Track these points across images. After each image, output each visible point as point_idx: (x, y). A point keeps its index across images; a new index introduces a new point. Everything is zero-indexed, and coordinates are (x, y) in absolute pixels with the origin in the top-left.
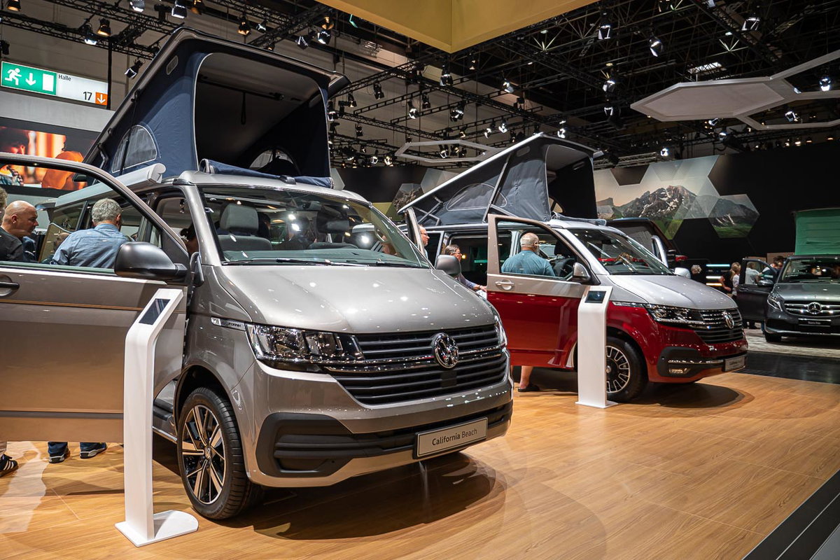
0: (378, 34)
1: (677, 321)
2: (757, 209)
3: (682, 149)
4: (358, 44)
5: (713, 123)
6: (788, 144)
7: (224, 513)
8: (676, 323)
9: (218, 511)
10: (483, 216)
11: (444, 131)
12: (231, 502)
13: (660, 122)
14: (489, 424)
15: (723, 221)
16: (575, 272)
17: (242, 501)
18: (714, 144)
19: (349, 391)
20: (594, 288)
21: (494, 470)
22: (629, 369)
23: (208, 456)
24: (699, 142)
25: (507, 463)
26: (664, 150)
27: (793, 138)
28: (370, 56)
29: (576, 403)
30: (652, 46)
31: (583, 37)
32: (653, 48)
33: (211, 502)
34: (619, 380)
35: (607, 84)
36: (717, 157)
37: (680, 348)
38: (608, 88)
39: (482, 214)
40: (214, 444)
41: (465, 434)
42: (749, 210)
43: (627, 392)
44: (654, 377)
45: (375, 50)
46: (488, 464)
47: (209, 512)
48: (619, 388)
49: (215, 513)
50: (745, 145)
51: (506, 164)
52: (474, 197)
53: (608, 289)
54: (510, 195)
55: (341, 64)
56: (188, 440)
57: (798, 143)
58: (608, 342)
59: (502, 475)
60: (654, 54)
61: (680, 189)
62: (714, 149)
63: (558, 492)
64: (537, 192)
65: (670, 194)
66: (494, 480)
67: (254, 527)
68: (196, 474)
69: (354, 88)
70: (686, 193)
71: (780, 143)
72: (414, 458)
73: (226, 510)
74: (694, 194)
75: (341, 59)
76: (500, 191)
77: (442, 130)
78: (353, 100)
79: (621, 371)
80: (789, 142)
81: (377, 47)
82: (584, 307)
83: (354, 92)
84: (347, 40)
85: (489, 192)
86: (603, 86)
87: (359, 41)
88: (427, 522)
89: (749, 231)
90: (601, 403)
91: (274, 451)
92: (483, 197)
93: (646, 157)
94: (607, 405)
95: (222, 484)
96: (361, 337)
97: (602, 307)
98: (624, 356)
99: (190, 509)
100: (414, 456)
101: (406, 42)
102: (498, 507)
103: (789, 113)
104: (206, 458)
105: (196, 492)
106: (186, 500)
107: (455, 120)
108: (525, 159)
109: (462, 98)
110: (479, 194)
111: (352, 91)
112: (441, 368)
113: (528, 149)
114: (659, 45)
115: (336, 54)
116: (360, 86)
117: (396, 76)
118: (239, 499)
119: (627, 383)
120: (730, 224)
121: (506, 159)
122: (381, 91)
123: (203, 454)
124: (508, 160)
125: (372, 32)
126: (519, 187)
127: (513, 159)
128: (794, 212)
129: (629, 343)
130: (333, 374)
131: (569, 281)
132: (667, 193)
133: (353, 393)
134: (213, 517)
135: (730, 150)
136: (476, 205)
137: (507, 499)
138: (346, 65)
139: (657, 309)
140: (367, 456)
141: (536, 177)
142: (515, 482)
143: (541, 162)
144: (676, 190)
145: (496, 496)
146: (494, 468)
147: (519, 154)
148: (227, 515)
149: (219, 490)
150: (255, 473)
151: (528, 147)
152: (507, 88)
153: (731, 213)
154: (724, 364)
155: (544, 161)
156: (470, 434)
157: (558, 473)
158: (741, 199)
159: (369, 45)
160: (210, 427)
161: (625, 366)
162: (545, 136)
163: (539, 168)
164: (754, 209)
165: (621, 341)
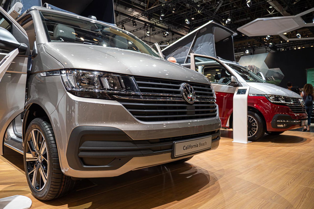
0: (133, 5)
1: (281, 102)
2: (283, 74)
3: (254, 50)
4: (125, 9)
5: (268, 38)
6: (295, 49)
7: (48, 197)
8: (280, 103)
9: (44, 195)
10: (184, 61)
11: (160, 43)
12: (52, 189)
13: (248, 36)
14: (212, 140)
15: (270, 79)
16: (232, 80)
17: (60, 189)
18: (266, 49)
19: (130, 112)
20: (240, 88)
21: (207, 171)
22: (257, 126)
23: (40, 161)
24: (261, 47)
25: (212, 167)
26: (247, 51)
27: (297, 46)
28: (130, 14)
29: (232, 142)
30: (248, 2)
31: (214, 8)
32: (248, 3)
33: (41, 190)
34: (252, 131)
35: (227, 20)
36: (267, 53)
37: (282, 115)
38: (228, 22)
39: (184, 60)
40: (42, 153)
41: (201, 145)
42: (280, 74)
43: (256, 136)
44: (270, 128)
45: (132, 12)
46: (203, 167)
47: (40, 196)
48: (251, 135)
49: (43, 196)
50: (278, 49)
51: (196, 36)
52: (180, 53)
53: (248, 88)
54: (197, 51)
55: (119, 17)
56: (29, 152)
57: (299, 48)
58: (248, 114)
59: (212, 173)
60: (248, 6)
61: (253, 66)
62: (266, 50)
63: (248, 181)
64: (210, 48)
65: (249, 68)
66: (209, 175)
67: (68, 205)
68: (33, 172)
69: (124, 22)
70: (255, 68)
71: (292, 48)
72: (172, 158)
73: (49, 194)
74: (258, 68)
75: (119, 15)
76: (192, 49)
77: (160, 42)
78: (124, 27)
79: (253, 127)
80: (296, 48)
81: (133, 11)
82: (236, 96)
83: (124, 24)
84: (121, 7)
85: (187, 50)
86: (226, 21)
87: (126, 8)
88: (179, 200)
89: (280, 82)
90: (245, 142)
91: (78, 153)
92: (184, 53)
93: (239, 54)
94: (247, 142)
95: (47, 178)
96: (138, 78)
97: (245, 96)
98: (254, 119)
99: (30, 194)
100: (173, 157)
101: (144, 9)
102: (217, 190)
103: (298, 34)
104: (39, 162)
105: (33, 184)
106: (28, 189)
107: (165, 37)
108: (204, 33)
109: (169, 27)
110: (183, 51)
111: (123, 24)
112: (186, 103)
113: (206, 29)
114: (250, 2)
115: (117, 13)
116: (127, 21)
117: (142, 17)
118: (58, 187)
119: (256, 132)
120: (273, 80)
121: (195, 34)
122: (135, 23)
123: (37, 160)
124: (196, 34)
125: (131, 4)
126: (201, 47)
127: (198, 34)
128: (307, 69)
129: (257, 113)
130: (119, 100)
131: (228, 85)
132: (248, 68)
133: (134, 113)
134: (42, 199)
135: (272, 51)
136: (181, 56)
137: (221, 185)
138: (121, 18)
139: (270, 97)
140: (143, 155)
141: (209, 41)
142: (221, 176)
143: (212, 34)
144: (251, 67)
145: (214, 184)
146: (206, 169)
147: (201, 32)
148: (51, 197)
149: (45, 181)
150: (66, 169)
151: (206, 28)
152: (187, 22)
153: (273, 76)
154: (301, 122)
155: (213, 34)
156: (203, 145)
157: (242, 171)
158: (277, 70)
159: (130, 10)
160: (40, 142)
161: (255, 124)
162: (214, 22)
163: (211, 37)
164: (282, 74)
165: (253, 113)
